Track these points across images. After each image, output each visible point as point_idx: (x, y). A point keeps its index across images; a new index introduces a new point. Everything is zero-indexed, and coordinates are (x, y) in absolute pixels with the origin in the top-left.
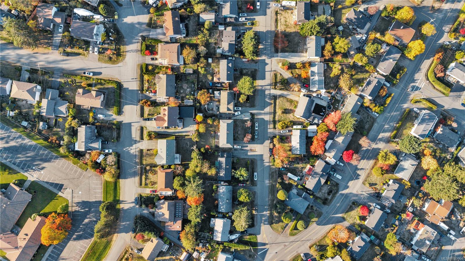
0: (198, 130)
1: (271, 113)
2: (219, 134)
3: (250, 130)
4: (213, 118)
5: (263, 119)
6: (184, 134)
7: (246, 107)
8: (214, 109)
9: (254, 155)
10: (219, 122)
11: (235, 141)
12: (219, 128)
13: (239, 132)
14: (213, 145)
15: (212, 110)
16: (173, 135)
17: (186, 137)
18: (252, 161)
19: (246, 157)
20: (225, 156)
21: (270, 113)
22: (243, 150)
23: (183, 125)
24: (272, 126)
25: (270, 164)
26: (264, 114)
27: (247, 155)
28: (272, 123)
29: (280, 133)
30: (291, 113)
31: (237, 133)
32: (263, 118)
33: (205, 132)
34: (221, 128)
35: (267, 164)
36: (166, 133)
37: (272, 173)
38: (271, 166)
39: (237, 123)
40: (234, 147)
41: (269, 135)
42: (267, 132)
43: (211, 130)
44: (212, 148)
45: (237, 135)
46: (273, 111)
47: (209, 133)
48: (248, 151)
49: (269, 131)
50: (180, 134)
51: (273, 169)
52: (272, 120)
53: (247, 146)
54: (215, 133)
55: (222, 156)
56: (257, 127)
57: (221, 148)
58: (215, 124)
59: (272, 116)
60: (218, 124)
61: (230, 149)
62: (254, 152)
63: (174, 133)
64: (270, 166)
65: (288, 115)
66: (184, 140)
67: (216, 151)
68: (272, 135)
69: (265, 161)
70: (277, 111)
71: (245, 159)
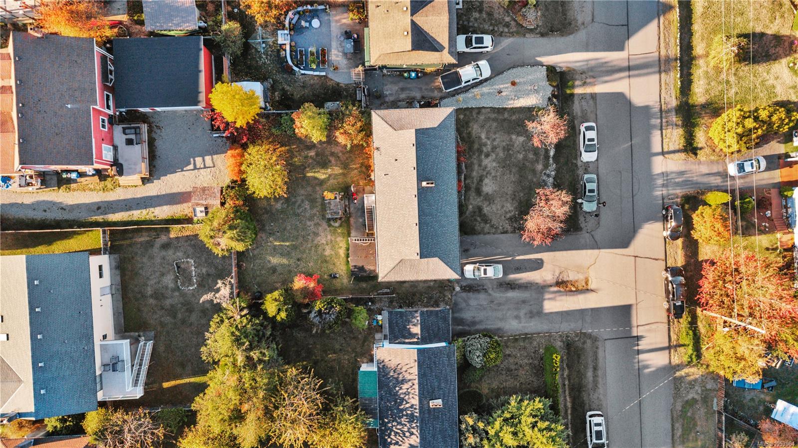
0: (239, 184)
1: (668, 60)
2: (369, 200)
3: (552, 170)
4: (330, 105)
5: (620, 98)
6: (163, 212)
7: (522, 31)
8: (336, 56)
9: (582, 313)
10: (367, 130)
11: (469, 239)
12: (367, 169)
13: (489, 187)
14: (341, 269)
15: (322, 57)
16: (97, 224)
17: (175, 231)
18: (569, 346)
19: (533, 326)
20: (416, 330)
21: (662, 65)
22: (512, 286)
23: (152, 157)
24: (675, 137)
25: (676, 360)
26: (630, 69)
27: (537, 313)
28: (674, 119)
29: (724, 175)
30: (776, 58)
31: (478, 191)
32: (620, 96)
33: (281, 192)
34: (379, 162)
35: (658, 360)
36: (52, 215)
37: (683, 411)
38: (679, 367)
39: (475, 128)
40: (462, 273)
41: (658, 193)
42: (651, 178)
43: (321, 183)
44: (337, 284)
45: (474, 202)
46: (675, 50)
47: (313, 201)
48: (541, 289)
49: (660, 165)
50: (137, 215)
51: (692, 384)
52: (674, 103)
53: (538, 265)
54: (347, 194)
55: (398, 334)
56: (589, 149)
57: (388, 285)
58: (341, 139)
59: (674, 78)
60: (358, 139)
61: (444, 286)
62: (579, 291)
63: (101, 208)
64: (672, 368)
65: (761, 68)
66: (166, 246)
67: (358, 302)
68: (679, 192)
69: (643, 345)
70: (699, 48)
71: (527, 337)
